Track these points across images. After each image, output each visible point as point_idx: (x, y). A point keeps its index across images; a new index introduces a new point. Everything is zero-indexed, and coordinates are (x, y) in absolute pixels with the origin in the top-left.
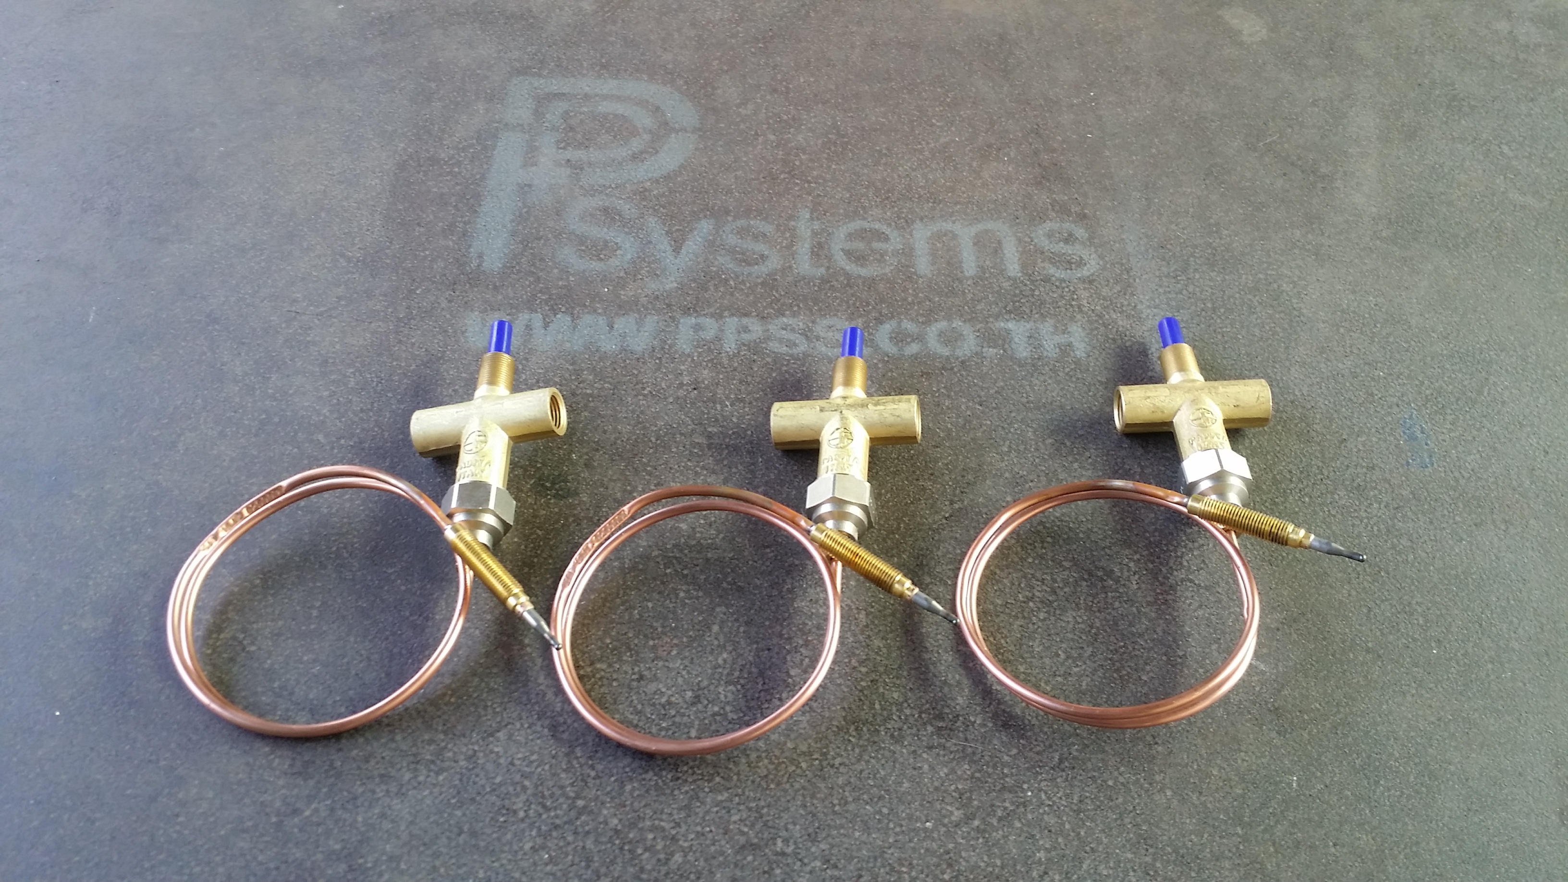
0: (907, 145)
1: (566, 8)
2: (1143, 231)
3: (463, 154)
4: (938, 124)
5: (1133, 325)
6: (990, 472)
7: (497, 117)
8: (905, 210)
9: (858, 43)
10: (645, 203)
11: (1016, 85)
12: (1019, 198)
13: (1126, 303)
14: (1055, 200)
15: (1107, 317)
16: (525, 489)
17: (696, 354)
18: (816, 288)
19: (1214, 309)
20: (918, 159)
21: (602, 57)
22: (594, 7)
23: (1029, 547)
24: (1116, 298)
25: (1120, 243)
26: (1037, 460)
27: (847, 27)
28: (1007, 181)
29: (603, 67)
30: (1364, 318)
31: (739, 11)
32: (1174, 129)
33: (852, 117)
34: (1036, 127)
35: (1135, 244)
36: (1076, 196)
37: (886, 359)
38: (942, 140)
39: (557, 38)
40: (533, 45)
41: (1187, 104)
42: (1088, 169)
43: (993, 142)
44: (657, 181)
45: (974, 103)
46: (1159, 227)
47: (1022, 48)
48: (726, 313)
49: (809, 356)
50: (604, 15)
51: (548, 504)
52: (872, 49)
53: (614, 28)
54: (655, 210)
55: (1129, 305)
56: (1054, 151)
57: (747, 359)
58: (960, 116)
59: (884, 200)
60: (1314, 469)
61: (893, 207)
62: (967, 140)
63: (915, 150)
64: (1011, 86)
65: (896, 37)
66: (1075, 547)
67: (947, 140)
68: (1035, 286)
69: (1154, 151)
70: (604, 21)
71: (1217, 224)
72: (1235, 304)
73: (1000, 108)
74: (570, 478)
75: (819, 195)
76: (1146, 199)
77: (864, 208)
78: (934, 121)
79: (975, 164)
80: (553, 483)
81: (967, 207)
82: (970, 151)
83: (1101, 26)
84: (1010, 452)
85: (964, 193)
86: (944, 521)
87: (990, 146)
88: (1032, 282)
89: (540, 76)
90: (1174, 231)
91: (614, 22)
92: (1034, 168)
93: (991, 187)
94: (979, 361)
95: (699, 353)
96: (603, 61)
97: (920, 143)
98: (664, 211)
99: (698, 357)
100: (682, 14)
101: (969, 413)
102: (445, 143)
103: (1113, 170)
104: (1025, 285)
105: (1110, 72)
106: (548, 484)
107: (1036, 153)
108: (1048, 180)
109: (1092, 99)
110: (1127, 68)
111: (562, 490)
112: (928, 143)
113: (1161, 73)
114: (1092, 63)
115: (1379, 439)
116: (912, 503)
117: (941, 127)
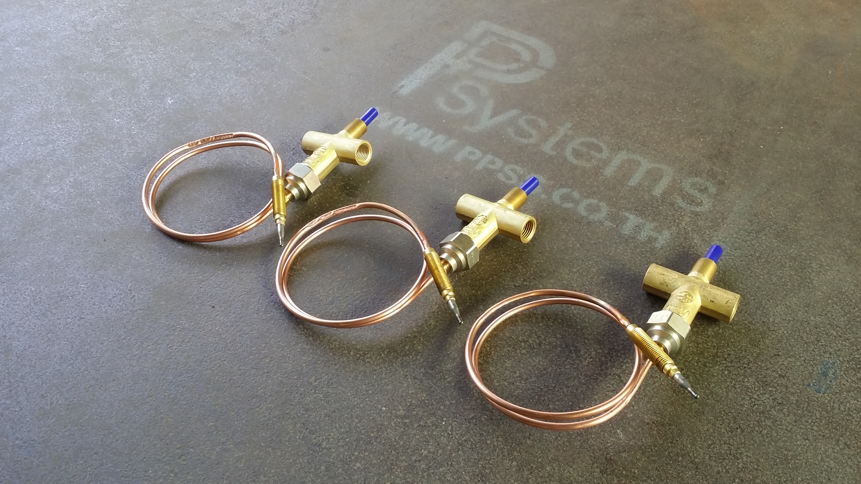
0: (652, 114)
2: (751, 203)
4: (679, 110)
5: (702, 245)
6: (557, 277)
7: (461, 33)
8: (623, 143)
9: (668, 60)
10: (495, 92)
11: (741, 108)
12: (692, 161)
13: (708, 233)
14: (712, 169)
15: (690, 235)
16: (337, 185)
18: (544, 159)
19: (759, 257)
20: (652, 122)
21: (531, 24)
23: (546, 319)
24: (704, 229)
25: (731, 204)
26: (587, 283)
27: (669, 50)
28: (693, 150)
29: (528, 29)
30: (851, 301)
31: (618, 26)
32: (817, 163)
33: (634, 91)
34: (733, 131)
35: (740, 208)
36: (727, 172)
37: (551, 204)
38: (674, 119)
41: (836, 153)
42: (746, 162)
43: (702, 130)
44: (509, 85)
45: (708, 108)
46: (763, 205)
47: (760, 92)
50: (548, 7)
51: (341, 195)
52: (674, 65)
54: (497, 97)
55: (709, 235)
56: (734, 146)
57: (482, 175)
58: (694, 111)
59: (616, 134)
60: (746, 361)
61: (618, 139)
62: (688, 123)
63: (654, 118)
64: (737, 107)
65: (692, 64)
66: (570, 330)
67: (677, 119)
68: (662, 204)
69: (795, 168)
70: (546, 10)
71: (800, 218)
72: (774, 260)
73: (721, 115)
74: (359, 189)
75: (584, 120)
76: (768, 189)
77: (602, 134)
78: (677, 108)
79: (682, 136)
80: (350, 189)
81: (659, 154)
82: (685, 129)
83: (818, 97)
84: (576, 272)
85: (663, 146)
86: (513, 287)
87: (698, 131)
89: (495, 23)
90: (770, 211)
92: (714, 150)
93: (681, 150)
94: (599, 225)
96: (531, 26)
97: (660, 116)
98: (501, 99)
99: (461, 165)
101: (571, 246)
103: (760, 168)
104: (658, 202)
105: (803, 121)
106: (348, 188)
107: (722, 143)
108: (717, 159)
109: (780, 130)
110: (816, 123)
111: (351, 192)
112: (664, 117)
113: (835, 132)
114: (796, 113)
115: (802, 365)
116: (504, 271)
117: (679, 112)
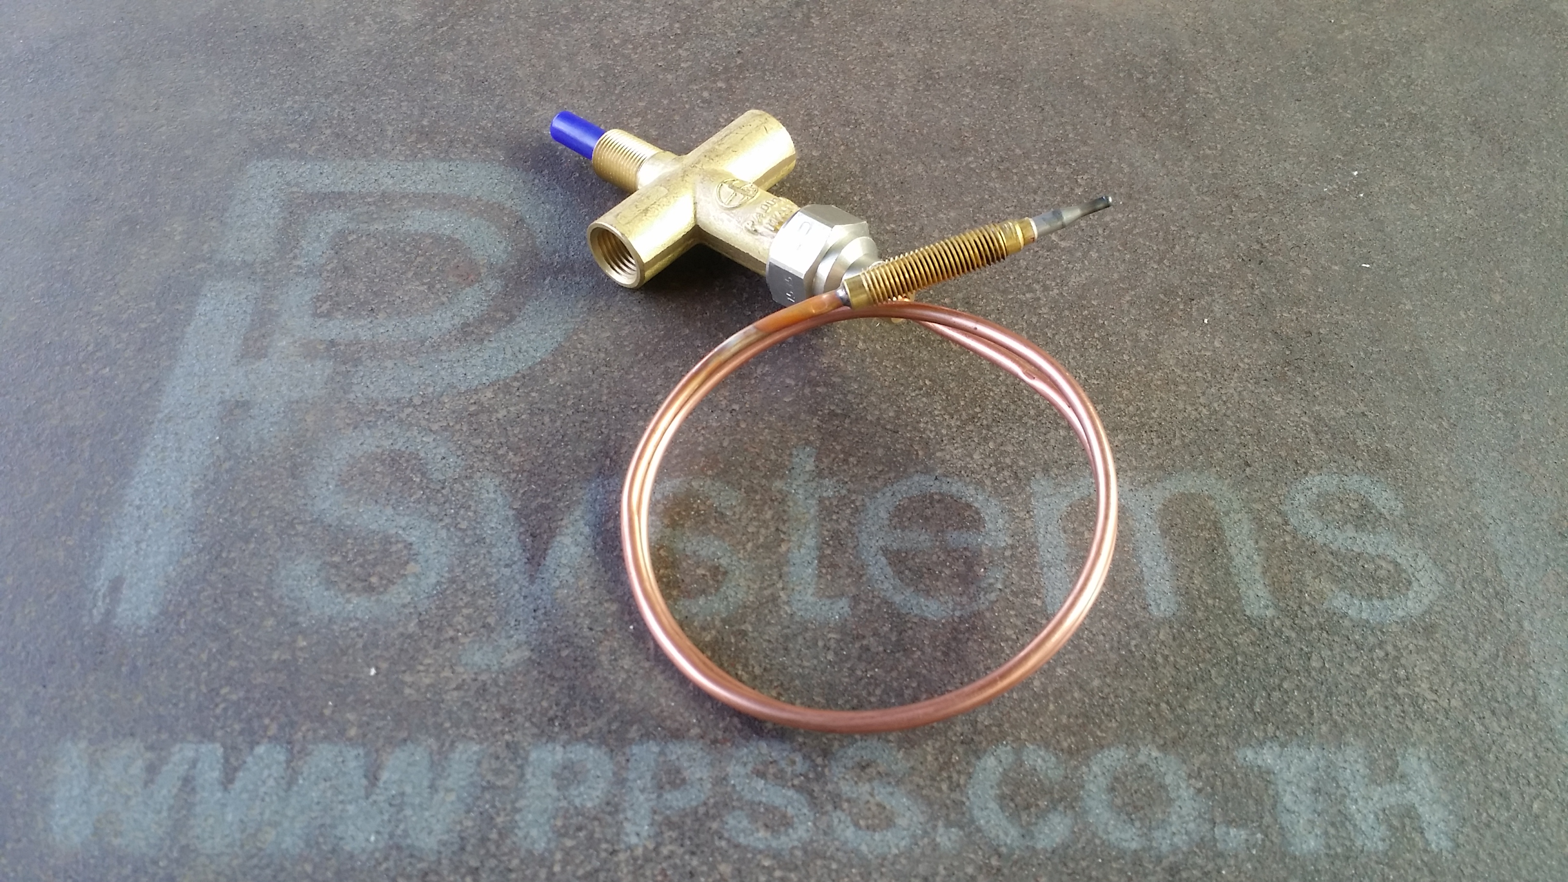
0: (1005, 292)
1: (368, 20)
2: (1513, 493)
3: (124, 336)
4: (1063, 244)
5: (1542, 753)
7: (206, 246)
8: (1010, 448)
9: (901, 77)
10: (478, 442)
11: (1206, 157)
12: (1244, 415)
13: (1513, 689)
14: (1319, 419)
15: (1479, 727)
17: (559, 856)
18: (831, 656)
20: (1029, 324)
21: (423, 114)
22: (419, 15)
24: (1489, 676)
25: (1471, 525)
27: (880, 44)
28: (1214, 371)
29: (425, 135)
31: (683, 16)
32: (1527, 249)
33: (894, 232)
34: (1256, 247)
35: (1503, 528)
36: (1361, 407)
37: (994, 862)
38: (1074, 280)
39: (344, 78)
40: (297, 92)
41: (1539, 193)
42: (1374, 342)
43: (1176, 282)
44: (506, 388)
45: (1130, 197)
47: (1207, 78)
48: (634, 732)
49: (818, 855)
50: (434, 31)
52: (928, 88)
53: (450, 56)
54: (497, 458)
55: (1520, 693)
56: (1299, 301)
57: (675, 867)
58: (1105, 227)
59: (965, 423)
61: (986, 439)
62: (1122, 279)
63: (1022, 303)
64: (1197, 159)
65: (972, 62)
67: (1083, 279)
68: (1310, 644)
69: (1498, 298)
70: (434, 42)
73: (1181, 208)
75: (833, 414)
76: (1506, 414)
79: (1143, 334)
81: (1139, 438)
82: (1132, 303)
83: (1347, 33)
85: (1128, 403)
87: (1170, 292)
88: (1302, 631)
89: (302, 156)
91: (452, 45)
92: (1265, 342)
93: (1183, 388)
94: (1210, 866)
95: (567, 852)
96: (425, 123)
97: (1031, 290)
98: (517, 460)
99: (565, 863)
100: (577, 26)
102: (96, 309)
103: (1425, 344)
104: (1288, 641)
105: (1382, 126)
107: (1265, 306)
108: (1299, 370)
109: (1358, 186)
110: (1413, 118)
112: (1046, 288)
113: (1477, 127)
114: (1345, 108)
117: (1070, 251)
